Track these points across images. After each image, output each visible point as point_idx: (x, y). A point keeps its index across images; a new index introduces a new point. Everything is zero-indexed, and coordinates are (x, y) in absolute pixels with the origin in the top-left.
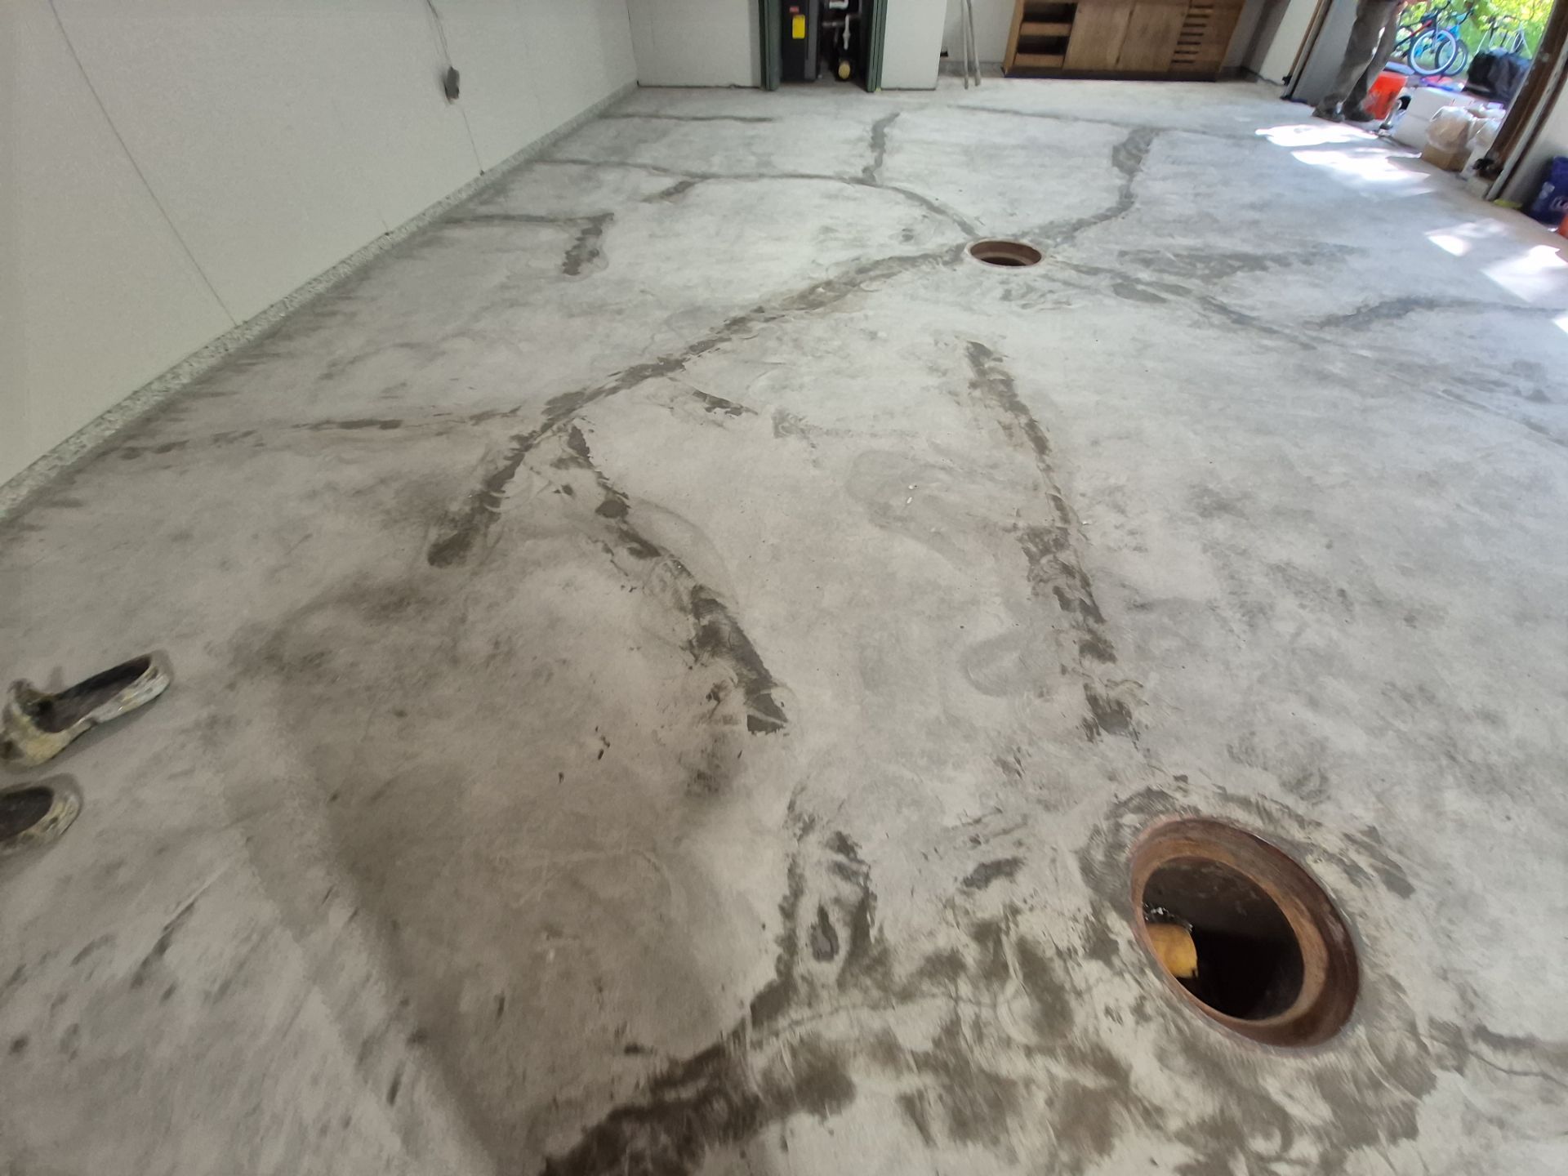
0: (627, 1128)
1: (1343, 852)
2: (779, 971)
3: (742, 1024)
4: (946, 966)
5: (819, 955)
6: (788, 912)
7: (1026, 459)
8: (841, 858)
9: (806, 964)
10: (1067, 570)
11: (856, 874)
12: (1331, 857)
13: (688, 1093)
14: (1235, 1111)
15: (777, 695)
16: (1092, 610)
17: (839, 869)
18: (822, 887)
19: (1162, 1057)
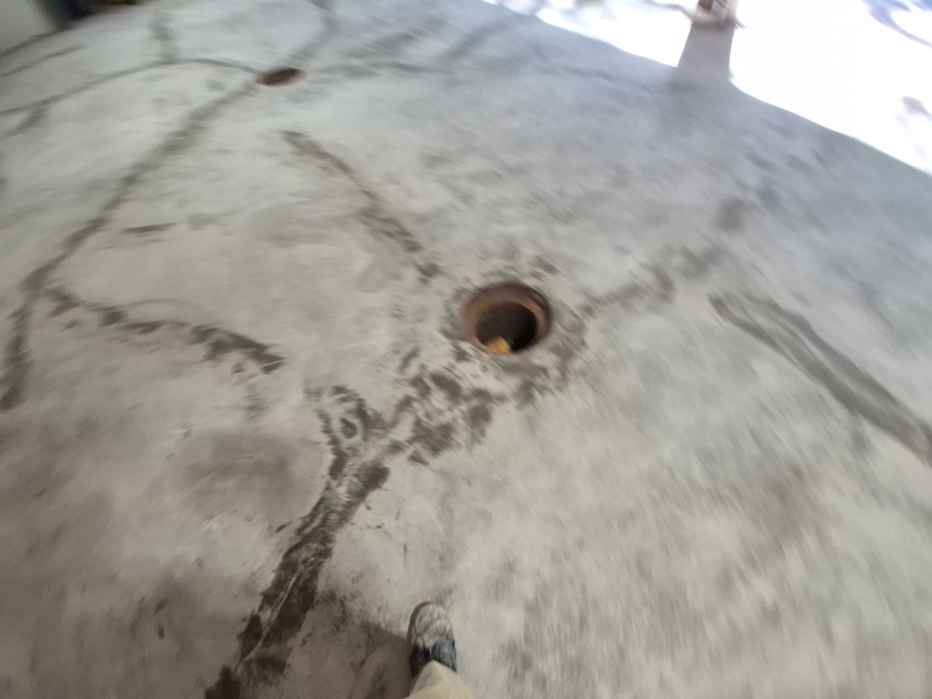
0: (294, 555)
1: (532, 270)
2: (335, 454)
3: (328, 483)
4: (406, 403)
5: (350, 436)
6: (327, 430)
7: (342, 180)
8: (342, 396)
9: (346, 443)
10: (384, 221)
11: (350, 397)
13: (316, 523)
14: (527, 376)
15: (272, 351)
16: (405, 233)
17: (343, 400)
18: (337, 411)
19: (497, 378)
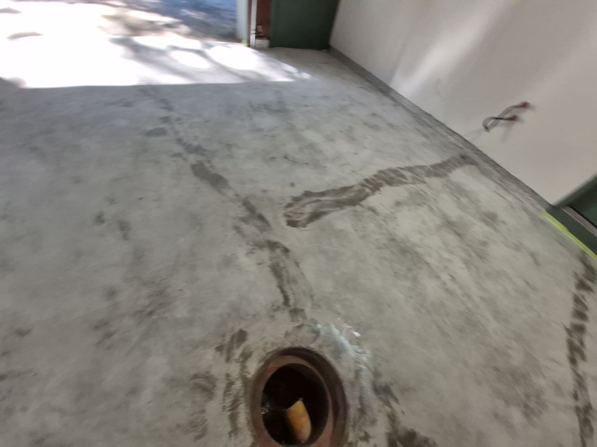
1: (237, 361)
12: (243, 368)
